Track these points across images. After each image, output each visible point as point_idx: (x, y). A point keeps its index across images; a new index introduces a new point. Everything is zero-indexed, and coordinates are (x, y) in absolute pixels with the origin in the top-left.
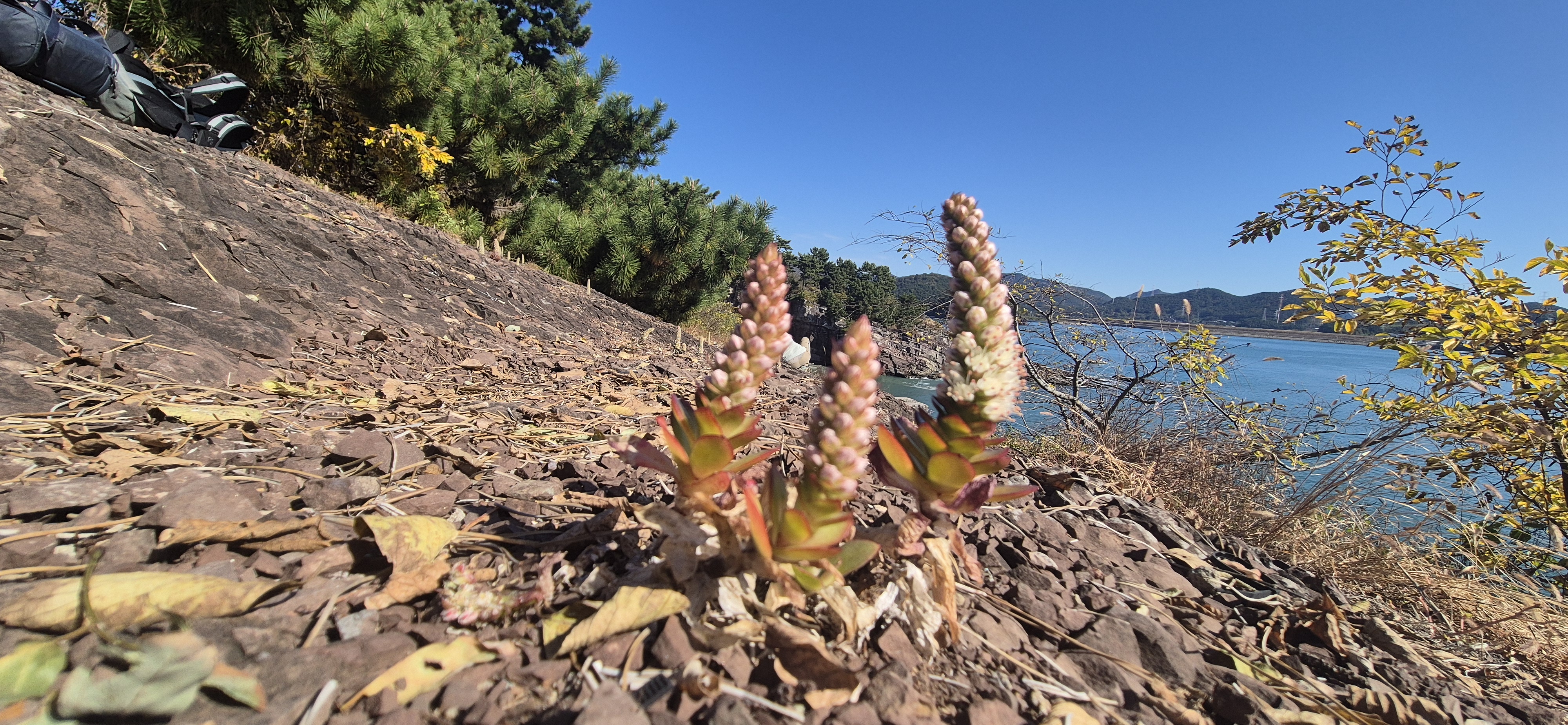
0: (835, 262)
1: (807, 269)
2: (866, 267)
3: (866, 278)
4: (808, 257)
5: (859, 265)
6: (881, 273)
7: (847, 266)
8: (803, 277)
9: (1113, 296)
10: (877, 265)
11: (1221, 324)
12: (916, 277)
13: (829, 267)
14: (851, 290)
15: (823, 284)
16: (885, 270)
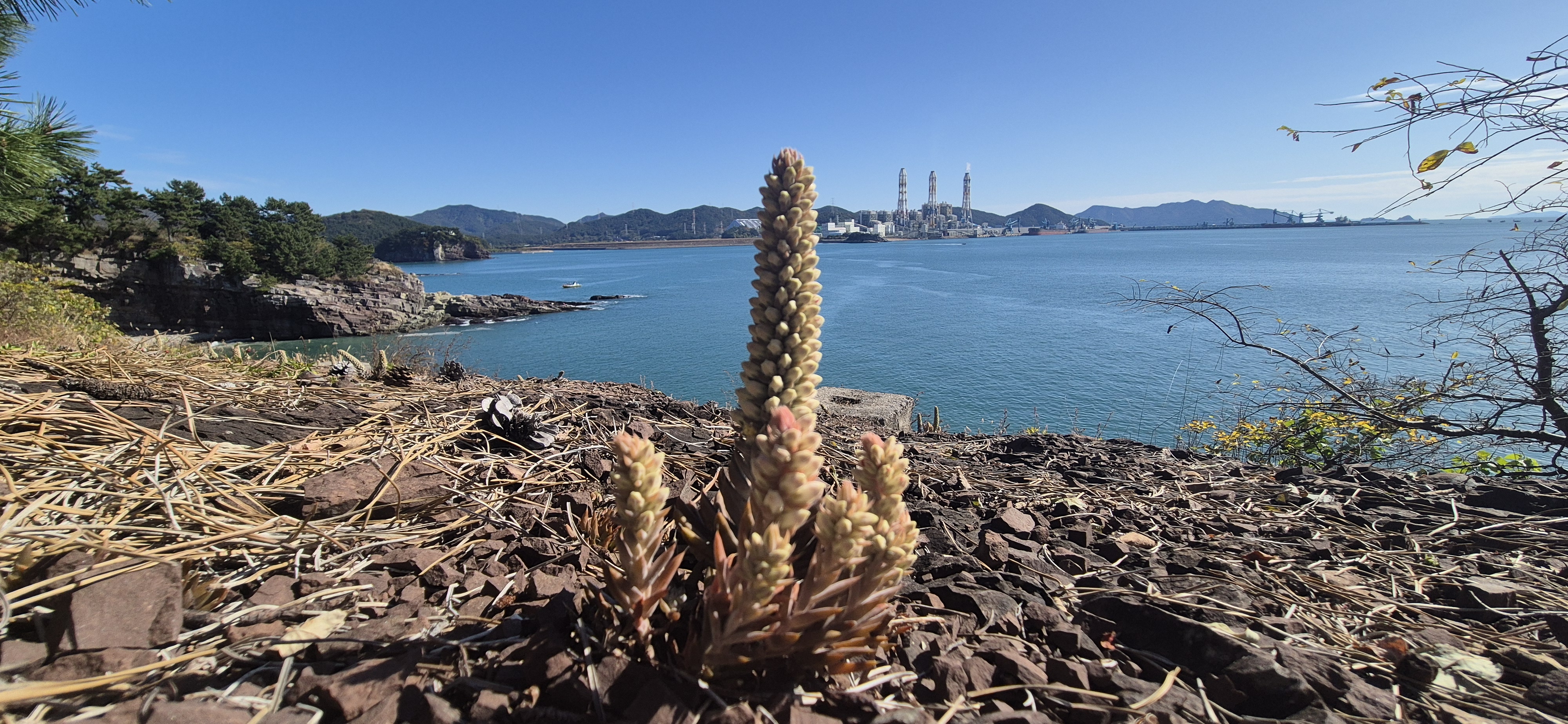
0: (217, 200)
1: (169, 212)
2: (272, 204)
3: (276, 218)
4: (166, 193)
5: (261, 202)
6: (298, 211)
7: (241, 205)
8: (166, 223)
9: (566, 222)
10: (289, 200)
11: (657, 239)
12: (344, 216)
13: (208, 208)
14: (255, 237)
15: (205, 231)
16: (304, 208)
